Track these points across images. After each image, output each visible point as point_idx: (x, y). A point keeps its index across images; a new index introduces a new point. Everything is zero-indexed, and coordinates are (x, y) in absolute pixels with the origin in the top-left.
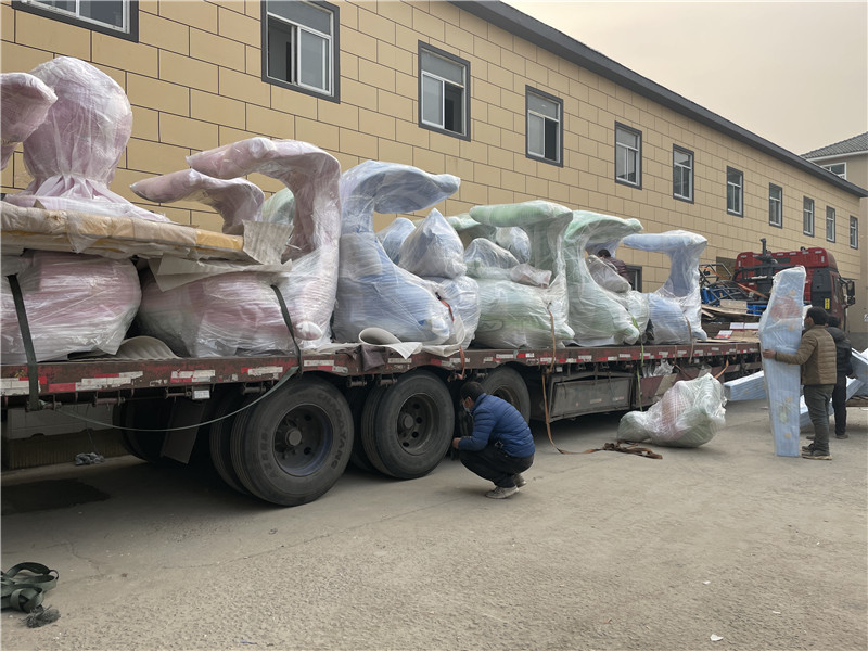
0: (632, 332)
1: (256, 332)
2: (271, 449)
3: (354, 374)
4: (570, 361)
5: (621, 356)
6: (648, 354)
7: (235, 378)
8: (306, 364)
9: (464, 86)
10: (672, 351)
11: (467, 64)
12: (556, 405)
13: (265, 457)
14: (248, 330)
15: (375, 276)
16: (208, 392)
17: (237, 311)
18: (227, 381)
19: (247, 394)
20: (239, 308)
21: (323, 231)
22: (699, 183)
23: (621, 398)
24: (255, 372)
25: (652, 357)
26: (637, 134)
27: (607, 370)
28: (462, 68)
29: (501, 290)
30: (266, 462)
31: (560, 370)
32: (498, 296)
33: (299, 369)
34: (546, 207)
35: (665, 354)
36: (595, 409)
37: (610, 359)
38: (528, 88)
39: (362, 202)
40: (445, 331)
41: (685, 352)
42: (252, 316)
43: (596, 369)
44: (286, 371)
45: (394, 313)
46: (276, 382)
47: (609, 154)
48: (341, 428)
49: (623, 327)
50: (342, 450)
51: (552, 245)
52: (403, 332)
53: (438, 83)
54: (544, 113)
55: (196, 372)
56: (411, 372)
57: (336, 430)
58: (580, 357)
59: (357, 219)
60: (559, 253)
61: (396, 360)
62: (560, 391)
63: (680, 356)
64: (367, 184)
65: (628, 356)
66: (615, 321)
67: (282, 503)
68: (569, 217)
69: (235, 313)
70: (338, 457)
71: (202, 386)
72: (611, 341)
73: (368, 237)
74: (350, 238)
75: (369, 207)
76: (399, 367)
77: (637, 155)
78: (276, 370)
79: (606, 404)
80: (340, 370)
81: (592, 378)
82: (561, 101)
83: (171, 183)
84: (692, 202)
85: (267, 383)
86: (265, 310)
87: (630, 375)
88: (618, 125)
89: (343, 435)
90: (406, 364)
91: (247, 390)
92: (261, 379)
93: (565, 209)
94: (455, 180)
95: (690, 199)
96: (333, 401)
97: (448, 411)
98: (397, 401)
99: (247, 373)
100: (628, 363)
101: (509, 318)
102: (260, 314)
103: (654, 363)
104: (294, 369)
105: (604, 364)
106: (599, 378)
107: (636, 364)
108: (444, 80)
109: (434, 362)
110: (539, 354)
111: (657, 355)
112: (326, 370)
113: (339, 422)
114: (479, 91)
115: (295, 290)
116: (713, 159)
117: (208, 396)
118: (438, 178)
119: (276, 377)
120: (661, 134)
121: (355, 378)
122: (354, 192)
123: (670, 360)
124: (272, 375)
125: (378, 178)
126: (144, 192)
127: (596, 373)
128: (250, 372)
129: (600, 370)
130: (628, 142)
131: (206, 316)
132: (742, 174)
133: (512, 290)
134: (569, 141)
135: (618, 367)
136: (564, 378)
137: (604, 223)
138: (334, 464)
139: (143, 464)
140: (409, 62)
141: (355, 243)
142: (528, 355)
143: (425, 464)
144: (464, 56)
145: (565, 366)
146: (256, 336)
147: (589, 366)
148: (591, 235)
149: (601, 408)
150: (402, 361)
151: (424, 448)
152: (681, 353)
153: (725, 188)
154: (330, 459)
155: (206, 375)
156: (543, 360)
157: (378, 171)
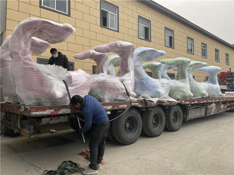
0: (206, 95)
1: (119, 95)
2: (124, 128)
3: (143, 107)
4: (193, 103)
5: (204, 101)
6: (210, 101)
7: (116, 108)
8: (132, 104)
9: (149, 27)
10: (215, 100)
11: (150, 21)
12: (189, 116)
13: (123, 131)
14: (117, 94)
15: (143, 79)
16: (110, 112)
17: (115, 89)
18: (114, 109)
19: (119, 112)
20: (115, 88)
21: (131, 67)
22: (208, 53)
23: (203, 113)
24: (121, 106)
25: (211, 102)
26: (192, 40)
27: (201, 105)
28: (149, 22)
29: (172, 82)
30: (123, 132)
31: (190, 105)
32: (171, 84)
33: (131, 106)
34: (184, 59)
35: (214, 101)
36: (198, 117)
37: (202, 102)
38: (165, 28)
39: (139, 58)
40: (164, 95)
41: (218, 100)
42: (119, 90)
43: (198, 105)
44: (128, 106)
45: (149, 90)
46: (126, 109)
47: (185, 45)
48: (140, 122)
49: (203, 93)
50: (140, 129)
51: (184, 70)
52: (151, 95)
53: (142, 27)
54: (169, 34)
55: (108, 106)
56: (156, 106)
57: (138, 123)
58: (195, 102)
59: (138, 64)
60: (186, 72)
61: (152, 103)
62: (190, 111)
63: (217, 101)
64: (141, 54)
65: (205, 101)
66: (201, 91)
67: (126, 144)
68: (190, 62)
69: (114, 89)
70: (139, 131)
71: (109, 110)
72: (200, 97)
73: (141, 68)
74: (136, 69)
75: (141, 60)
76: (153, 105)
77: (192, 45)
78: (125, 106)
79: (200, 115)
80: (140, 106)
81: (197, 108)
82: (173, 31)
83: (85, 54)
84: (207, 58)
85: (123, 110)
86: (121, 88)
87: (206, 107)
88: (188, 37)
89: (140, 124)
90: (155, 104)
91: (119, 111)
92: (122, 109)
93: (189, 60)
94: (164, 52)
95: (206, 57)
96: (138, 115)
97: (164, 118)
98: (152, 115)
99: (119, 107)
100: (206, 103)
101: (175, 91)
102: (120, 90)
103: (211, 103)
104: (130, 105)
105: (200, 104)
106: (199, 108)
107: (208, 103)
108: (144, 26)
109: (161, 104)
110: (185, 101)
111: (212, 101)
112: (137, 106)
113: (139, 121)
114: (153, 28)
115: (127, 83)
116: (211, 46)
117: (110, 113)
118: (160, 51)
119: (125, 108)
120: (199, 40)
121: (143, 108)
122: (137, 56)
123: (215, 103)
124: (124, 107)
125: (144, 52)
126: (77, 57)
127: (198, 106)
128: (120, 106)
129: (199, 106)
130: (190, 42)
131: (107, 90)
132: (219, 50)
133: (175, 83)
134: (176, 42)
135: (203, 105)
136: (191, 108)
137: (197, 64)
138: (138, 133)
139: (75, 132)
140: (136, 21)
141: (138, 70)
142: (183, 101)
143: (159, 133)
144: (149, 19)
145: (191, 104)
146: (119, 96)
147: (197, 104)
148: (193, 67)
149: (199, 116)
150: (154, 103)
151: (158, 128)
152: (217, 100)
153: (215, 54)
154: (137, 131)
155: (110, 107)
156: (186, 103)
157: (144, 50)
